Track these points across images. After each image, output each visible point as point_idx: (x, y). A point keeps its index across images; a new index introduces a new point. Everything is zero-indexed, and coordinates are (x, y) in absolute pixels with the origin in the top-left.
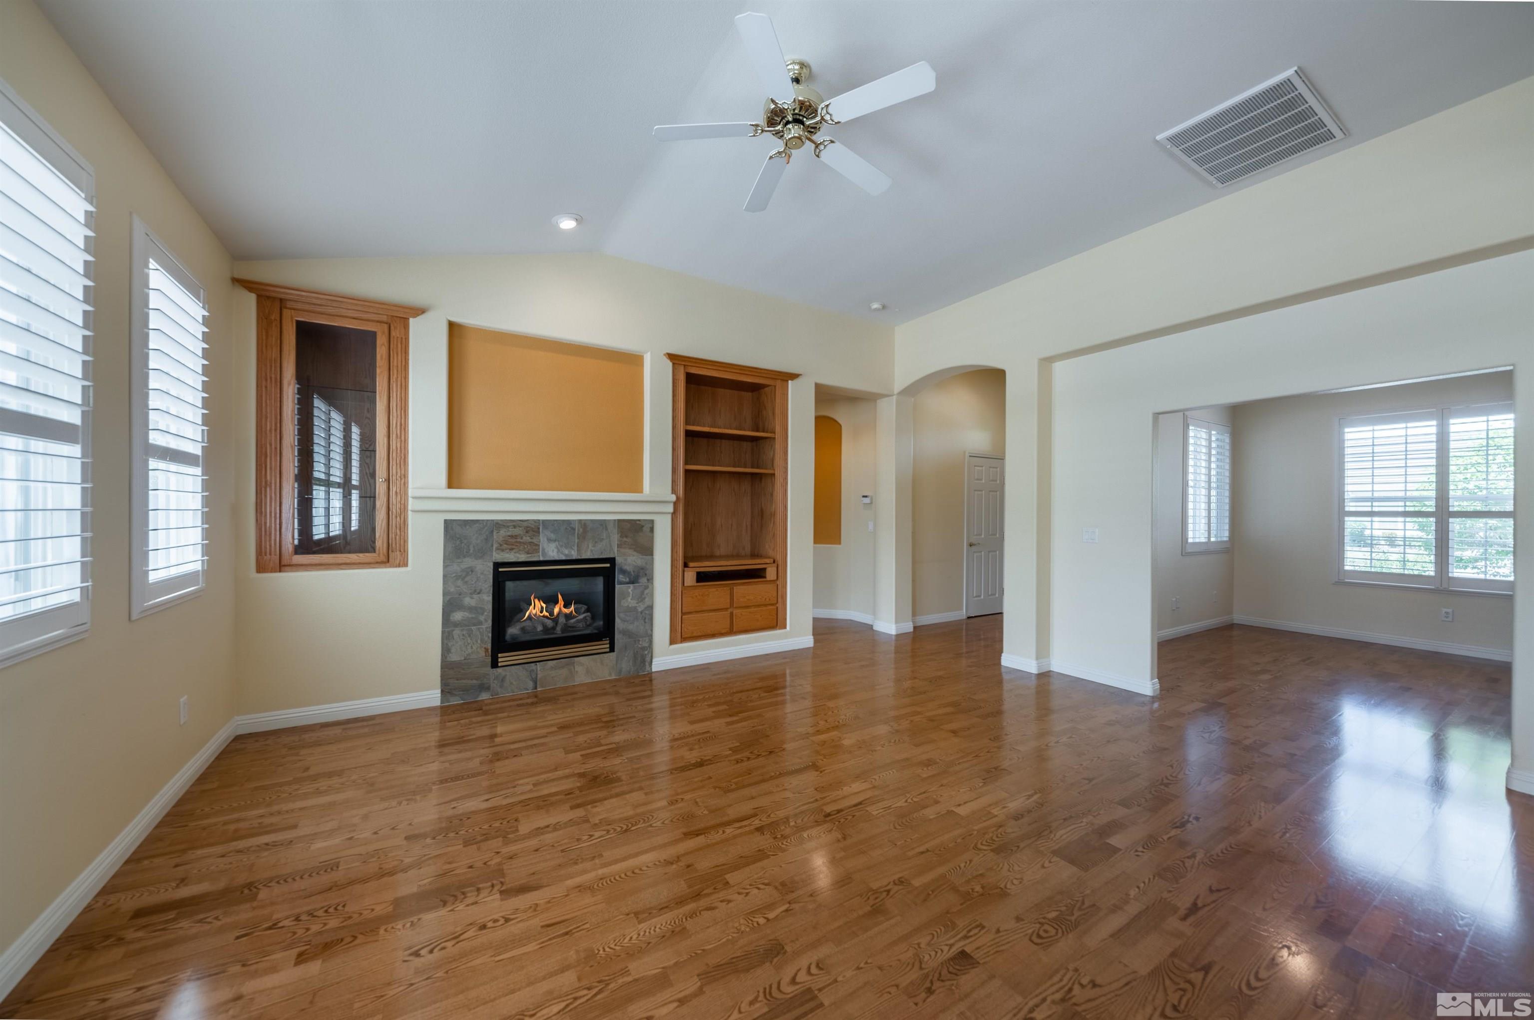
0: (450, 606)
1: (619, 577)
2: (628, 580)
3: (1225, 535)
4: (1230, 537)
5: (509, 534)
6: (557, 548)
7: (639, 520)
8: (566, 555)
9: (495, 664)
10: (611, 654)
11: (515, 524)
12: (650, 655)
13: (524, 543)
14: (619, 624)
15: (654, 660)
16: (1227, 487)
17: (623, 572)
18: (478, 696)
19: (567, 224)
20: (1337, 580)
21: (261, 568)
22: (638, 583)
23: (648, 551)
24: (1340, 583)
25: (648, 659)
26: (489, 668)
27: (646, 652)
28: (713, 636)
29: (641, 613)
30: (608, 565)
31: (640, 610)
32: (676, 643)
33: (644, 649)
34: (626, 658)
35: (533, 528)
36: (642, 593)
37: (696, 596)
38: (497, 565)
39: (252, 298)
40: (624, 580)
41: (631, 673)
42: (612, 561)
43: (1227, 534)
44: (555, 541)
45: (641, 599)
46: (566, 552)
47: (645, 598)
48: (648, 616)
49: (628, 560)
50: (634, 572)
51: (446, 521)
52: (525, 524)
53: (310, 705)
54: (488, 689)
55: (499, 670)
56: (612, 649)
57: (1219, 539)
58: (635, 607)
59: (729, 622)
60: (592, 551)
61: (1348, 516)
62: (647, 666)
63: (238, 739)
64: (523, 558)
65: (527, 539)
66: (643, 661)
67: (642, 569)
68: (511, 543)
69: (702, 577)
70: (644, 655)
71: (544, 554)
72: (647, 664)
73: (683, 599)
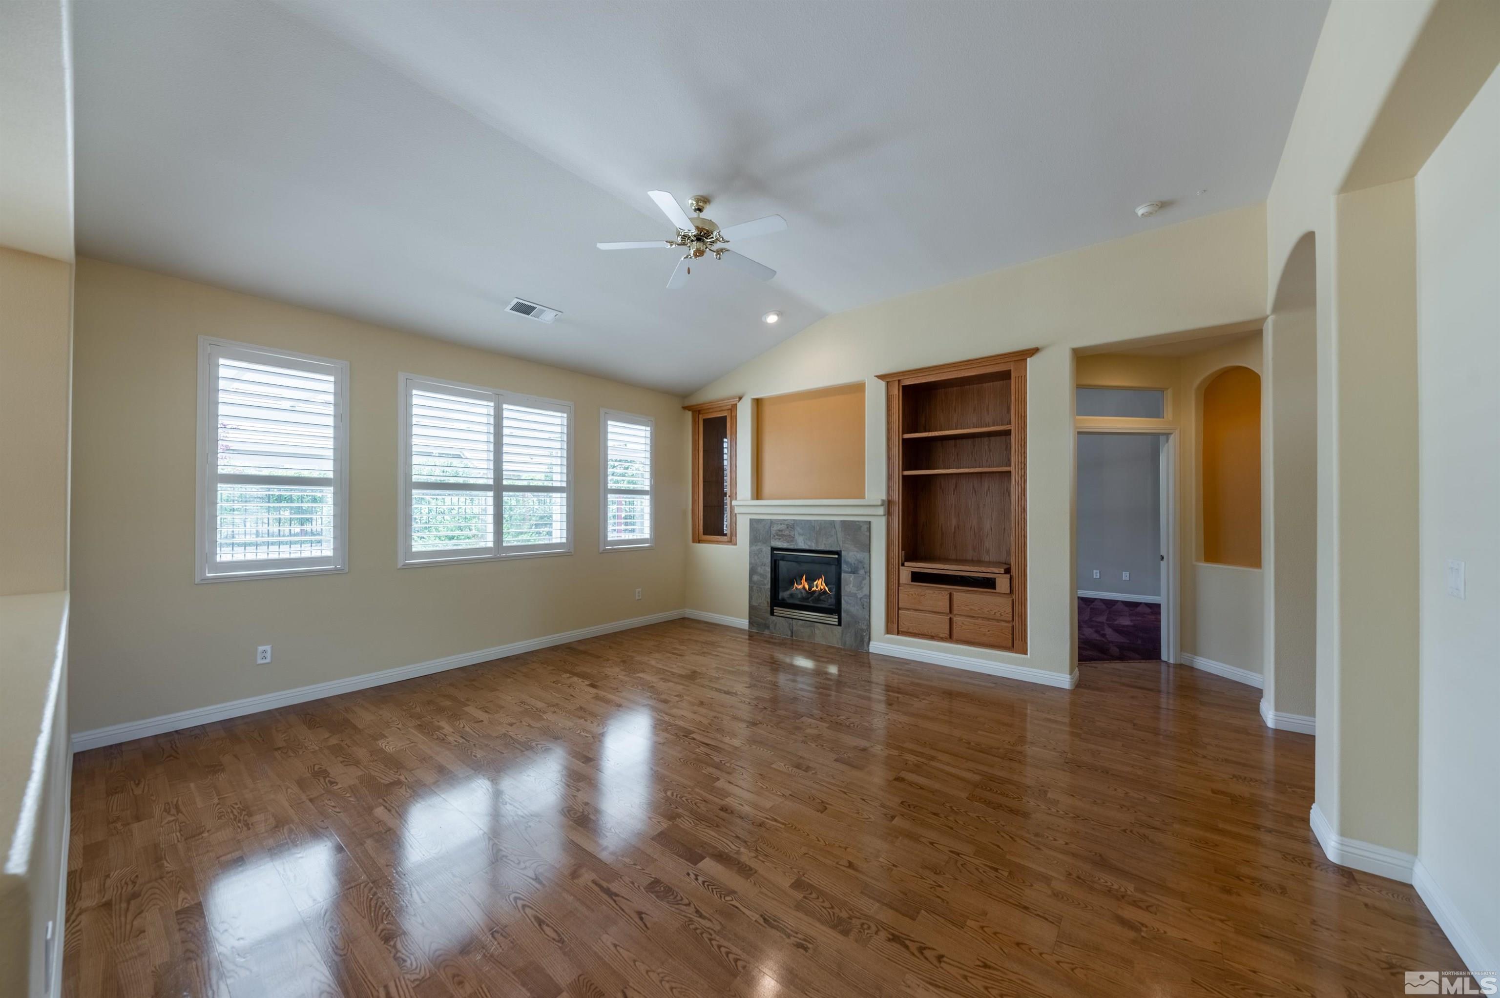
0: (753, 571)
1: (844, 567)
2: (850, 570)
5: (778, 528)
6: (804, 540)
7: (858, 521)
8: (809, 546)
9: (772, 613)
10: (839, 627)
11: (781, 522)
12: (868, 637)
13: (786, 536)
14: (844, 605)
15: (871, 643)
17: (847, 563)
18: (764, 631)
19: (772, 319)
21: (694, 541)
22: (858, 574)
23: (867, 548)
25: (866, 640)
26: (769, 615)
27: (865, 634)
28: (932, 637)
29: (861, 599)
30: (837, 556)
31: (859, 597)
32: (893, 634)
33: (862, 630)
34: (849, 634)
35: (791, 525)
36: (861, 582)
37: (912, 595)
38: (773, 549)
39: (690, 414)
40: (847, 569)
41: (853, 647)
42: (838, 553)
44: (802, 535)
45: (860, 587)
46: (809, 544)
47: (863, 588)
48: (866, 603)
49: (850, 555)
50: (854, 564)
51: (750, 519)
52: (786, 523)
53: (727, 615)
54: (768, 628)
55: (774, 618)
56: (840, 624)
58: (856, 594)
59: (948, 627)
60: (825, 544)
62: (865, 646)
63: (684, 619)
64: (785, 545)
65: (787, 532)
66: (862, 641)
67: (861, 562)
68: (780, 535)
69: (917, 577)
70: (863, 636)
71: (797, 544)
72: (865, 644)
73: (900, 595)
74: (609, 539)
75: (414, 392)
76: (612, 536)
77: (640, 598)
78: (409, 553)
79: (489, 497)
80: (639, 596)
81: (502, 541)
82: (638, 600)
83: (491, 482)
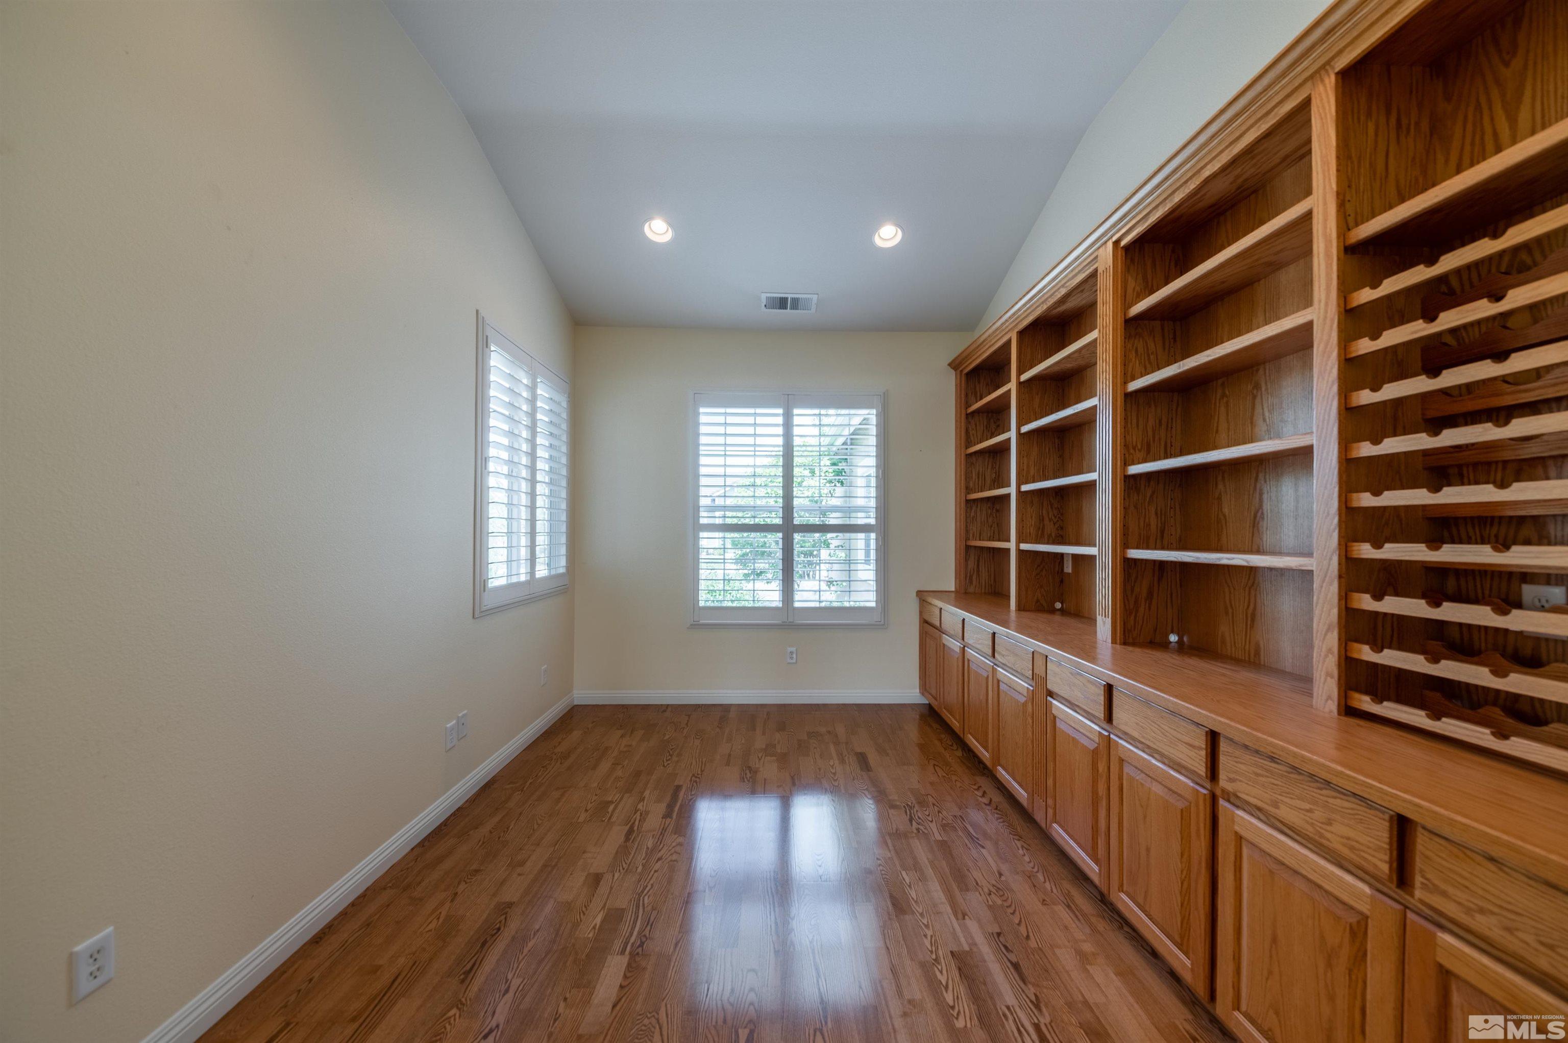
3: (561, 564)
4: (567, 568)
16: (564, 483)
20: (692, 622)
24: (696, 626)
43: (563, 562)
57: (553, 572)
61: (703, 531)
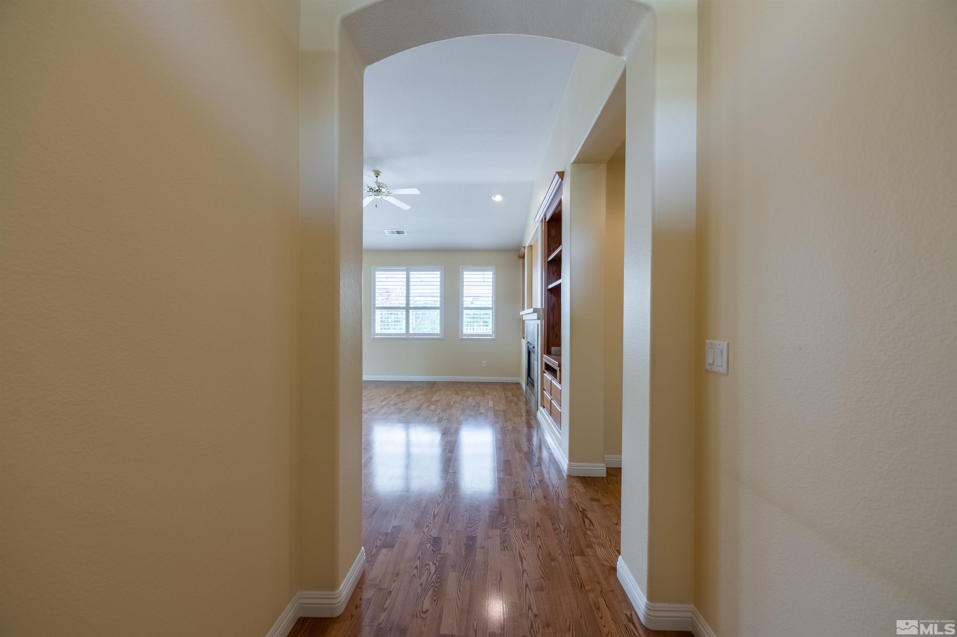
14: (535, 383)
15: (538, 411)
33: (537, 401)
59: (550, 407)
66: (537, 408)
70: (537, 405)
72: (536, 412)
74: (464, 333)
75: (377, 273)
76: (465, 332)
77: (486, 366)
78: (375, 334)
79: (404, 312)
80: (485, 365)
81: (409, 331)
82: (484, 367)
83: (405, 306)
